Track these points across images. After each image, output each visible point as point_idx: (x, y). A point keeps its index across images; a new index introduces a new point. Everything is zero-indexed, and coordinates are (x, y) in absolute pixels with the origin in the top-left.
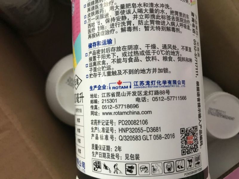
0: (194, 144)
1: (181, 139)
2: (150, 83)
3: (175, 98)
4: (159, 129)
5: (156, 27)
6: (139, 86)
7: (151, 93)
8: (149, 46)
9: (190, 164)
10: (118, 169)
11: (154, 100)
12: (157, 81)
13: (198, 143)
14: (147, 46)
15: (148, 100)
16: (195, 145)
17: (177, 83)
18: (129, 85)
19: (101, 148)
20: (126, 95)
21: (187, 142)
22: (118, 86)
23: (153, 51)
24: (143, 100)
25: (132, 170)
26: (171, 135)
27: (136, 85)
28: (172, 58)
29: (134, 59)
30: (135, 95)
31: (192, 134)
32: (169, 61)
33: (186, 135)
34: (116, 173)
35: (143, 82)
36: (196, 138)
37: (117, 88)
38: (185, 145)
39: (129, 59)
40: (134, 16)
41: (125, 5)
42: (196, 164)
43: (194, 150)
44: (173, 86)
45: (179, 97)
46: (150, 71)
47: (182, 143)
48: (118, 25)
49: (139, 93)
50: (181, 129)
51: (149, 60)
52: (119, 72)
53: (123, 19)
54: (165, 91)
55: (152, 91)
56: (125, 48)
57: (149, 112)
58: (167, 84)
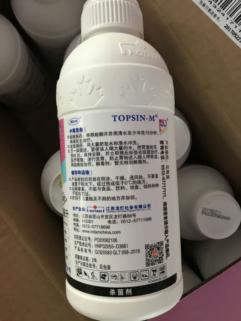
0: (159, 256)
1: (146, 254)
2: (120, 209)
3: (141, 220)
4: (126, 246)
5: (125, 162)
6: (110, 211)
7: (120, 216)
8: (118, 177)
9: (154, 274)
10: (94, 276)
11: (122, 222)
12: (125, 207)
13: (163, 256)
14: (117, 177)
15: (117, 222)
16: (159, 258)
17: (143, 207)
18: (102, 209)
19: (82, 258)
20: (101, 218)
21: (151, 255)
22: (94, 209)
23: (122, 182)
24: (114, 222)
25: (105, 277)
26: (137, 250)
27: (108, 209)
28: (138, 186)
29: (106, 188)
30: (107, 218)
31: (156, 249)
32: (136, 189)
33: (150, 250)
34: (93, 279)
35: (113, 207)
36: (162, 252)
37: (93, 211)
38: (150, 258)
39: (102, 188)
40: (107, 152)
41: (99, 143)
42: (161, 273)
43: (159, 262)
44: (138, 210)
45: (144, 219)
46: (119, 198)
47: (147, 257)
48: (93, 160)
49: (110, 217)
50: (145, 245)
51: (119, 189)
52: (94, 198)
53: (97, 155)
54: (132, 215)
55: (121, 215)
56: (99, 179)
57: (119, 232)
58: (134, 209)
